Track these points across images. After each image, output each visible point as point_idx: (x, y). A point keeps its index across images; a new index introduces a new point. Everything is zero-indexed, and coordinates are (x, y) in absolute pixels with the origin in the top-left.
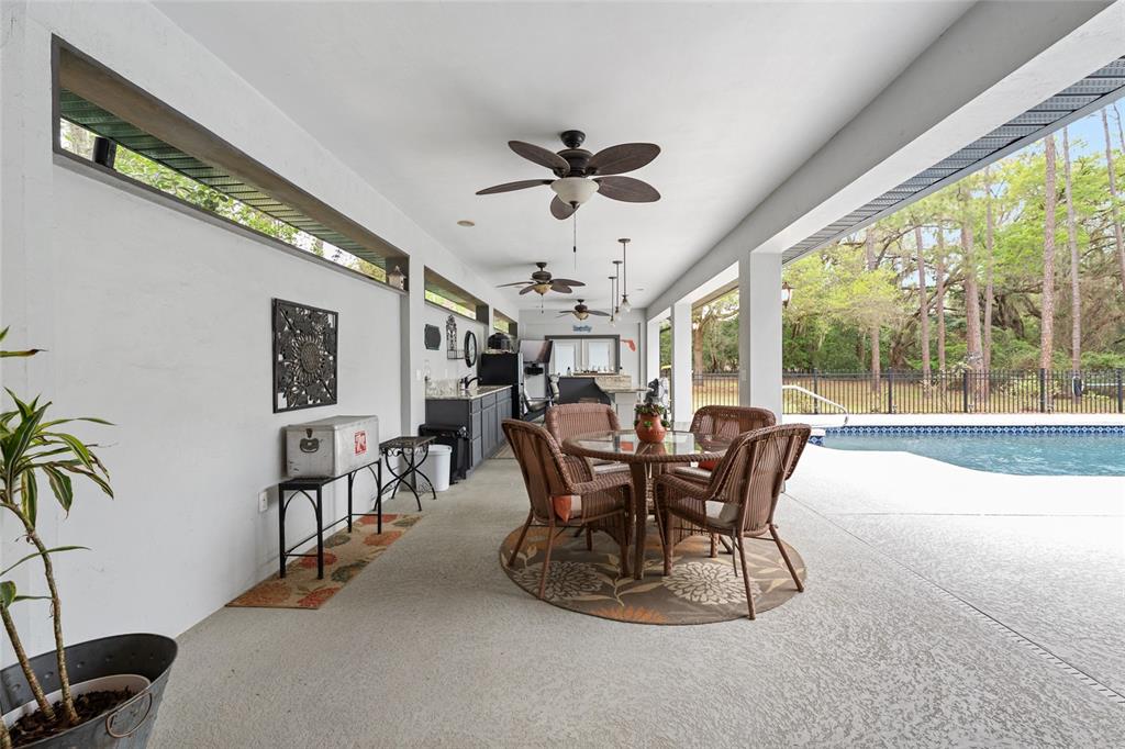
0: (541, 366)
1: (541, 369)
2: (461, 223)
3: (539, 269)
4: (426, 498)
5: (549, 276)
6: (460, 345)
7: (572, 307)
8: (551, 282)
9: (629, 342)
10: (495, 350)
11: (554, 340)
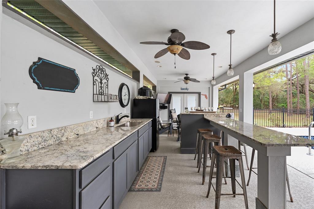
0: (167, 105)
1: (167, 106)
7: (183, 78)
9: (205, 95)
10: (142, 96)
11: (172, 94)
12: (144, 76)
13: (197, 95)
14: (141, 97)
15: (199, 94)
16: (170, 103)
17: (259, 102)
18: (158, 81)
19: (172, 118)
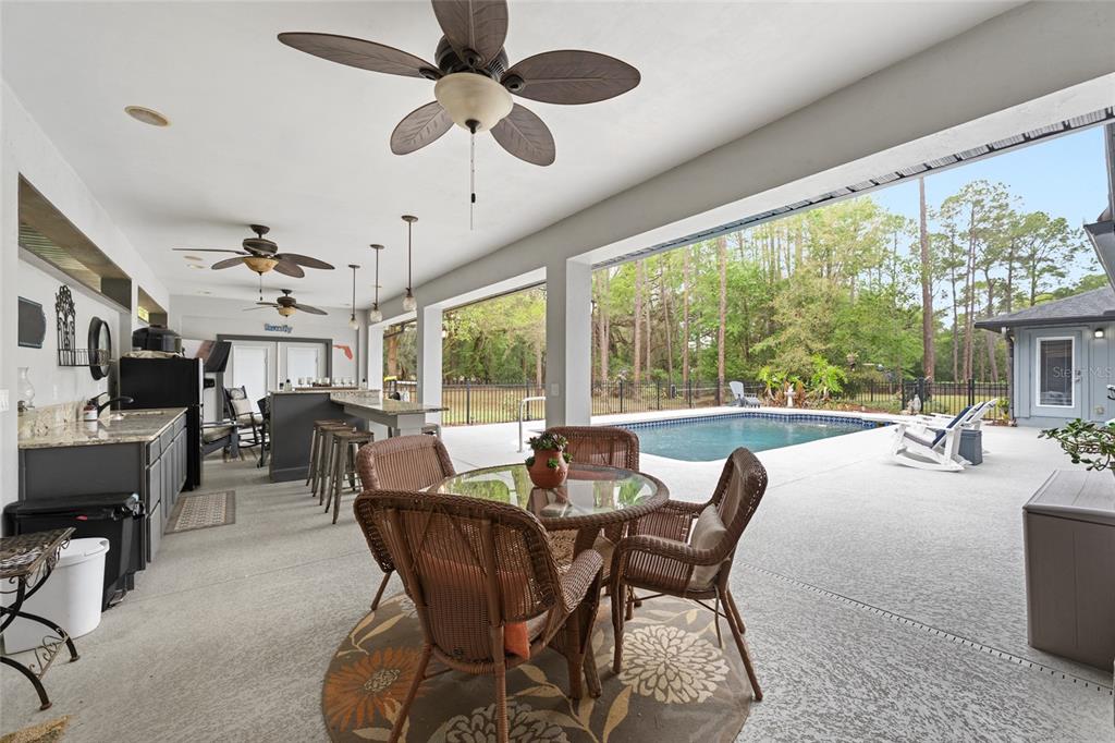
0: (212, 376)
1: (212, 382)
2: (135, 112)
3: (257, 236)
4: (58, 674)
5: (273, 248)
6: (81, 341)
7: (273, 298)
8: (278, 257)
9: (344, 348)
10: (150, 352)
11: (233, 342)
12: (140, 289)
13: (321, 347)
14: (148, 354)
15: (328, 344)
16: (224, 370)
17: (517, 368)
18: (172, 297)
19: (234, 414)
